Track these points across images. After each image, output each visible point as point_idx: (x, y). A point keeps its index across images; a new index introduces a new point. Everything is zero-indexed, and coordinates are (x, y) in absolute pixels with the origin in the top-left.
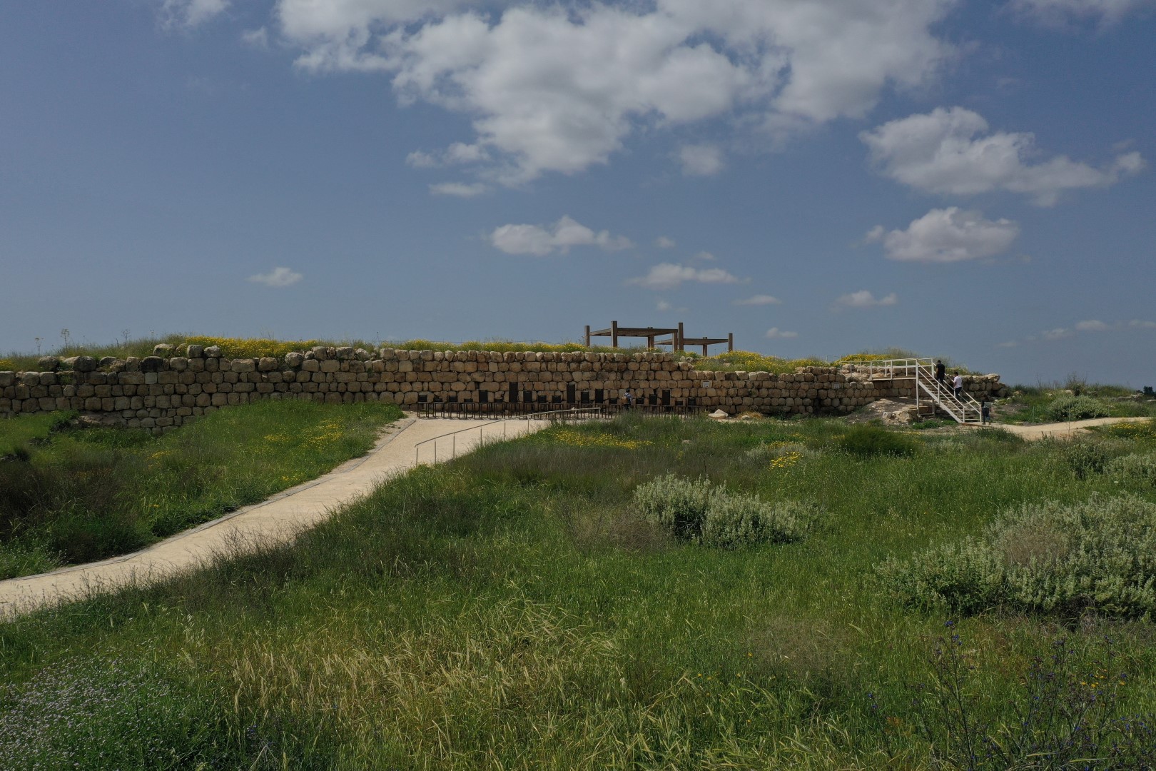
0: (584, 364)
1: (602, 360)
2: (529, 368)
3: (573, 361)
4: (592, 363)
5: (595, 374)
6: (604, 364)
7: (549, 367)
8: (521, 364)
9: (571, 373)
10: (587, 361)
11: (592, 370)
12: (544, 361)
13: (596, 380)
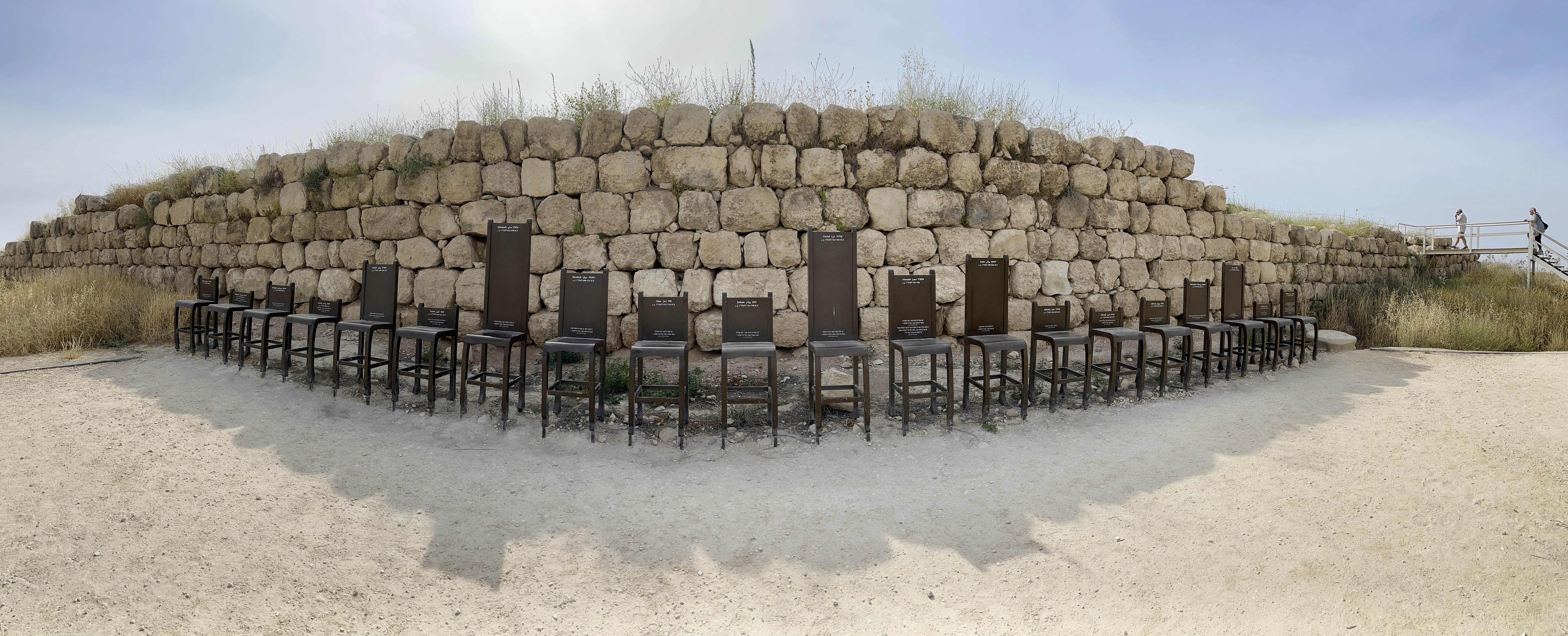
0: (916, 155)
1: (987, 146)
2: (679, 173)
3: (872, 141)
4: (947, 156)
5: (957, 200)
6: (994, 163)
7: (766, 167)
8: (647, 156)
9: (861, 192)
10: (927, 146)
11: (949, 186)
12: (747, 142)
13: (965, 223)
